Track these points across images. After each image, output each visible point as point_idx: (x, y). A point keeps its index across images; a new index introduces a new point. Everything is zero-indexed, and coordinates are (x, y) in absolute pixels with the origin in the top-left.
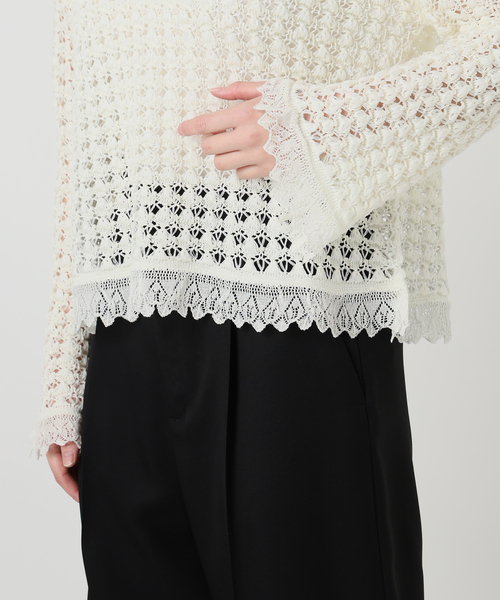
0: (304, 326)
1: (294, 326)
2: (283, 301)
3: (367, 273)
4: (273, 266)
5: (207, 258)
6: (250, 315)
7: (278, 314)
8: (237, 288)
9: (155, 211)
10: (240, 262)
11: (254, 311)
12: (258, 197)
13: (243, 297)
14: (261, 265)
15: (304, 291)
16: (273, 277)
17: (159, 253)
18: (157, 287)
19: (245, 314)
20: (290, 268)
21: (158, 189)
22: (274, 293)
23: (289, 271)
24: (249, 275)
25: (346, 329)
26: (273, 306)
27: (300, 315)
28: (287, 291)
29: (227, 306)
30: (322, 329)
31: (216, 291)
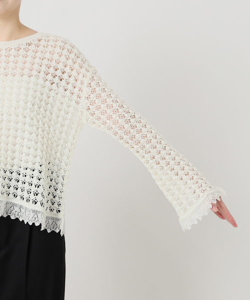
3: (51, 210)
5: (11, 196)
10: (22, 198)
15: (39, 212)
20: (36, 203)
23: (35, 204)
27: (36, 220)
28: (34, 211)
29: (17, 213)
31: (12, 207)
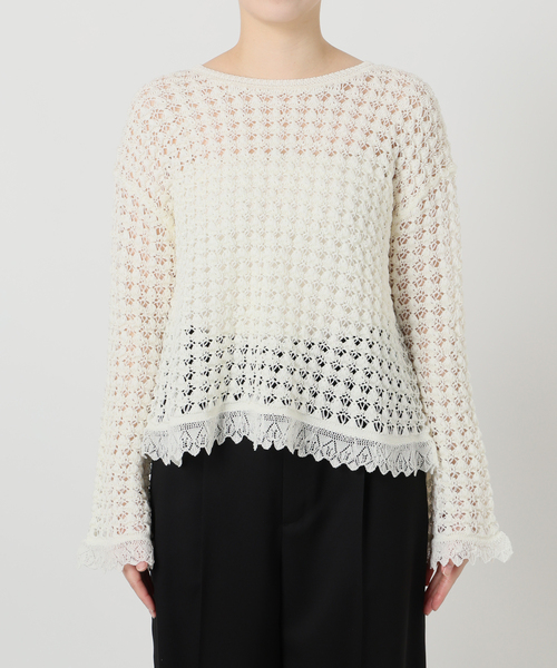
0: (370, 469)
1: (362, 468)
2: (356, 449)
4: (352, 421)
6: (329, 454)
7: (351, 457)
8: (322, 432)
9: (277, 370)
10: (327, 414)
11: (333, 452)
12: (348, 370)
13: (324, 440)
14: (343, 419)
15: (373, 444)
16: (351, 429)
17: (278, 402)
18: (274, 428)
19: (324, 453)
20: (365, 425)
21: (280, 355)
22: (351, 442)
23: (363, 427)
24: (332, 425)
25: (402, 471)
26: (349, 450)
27: (368, 461)
28: (360, 442)
30: (384, 472)
